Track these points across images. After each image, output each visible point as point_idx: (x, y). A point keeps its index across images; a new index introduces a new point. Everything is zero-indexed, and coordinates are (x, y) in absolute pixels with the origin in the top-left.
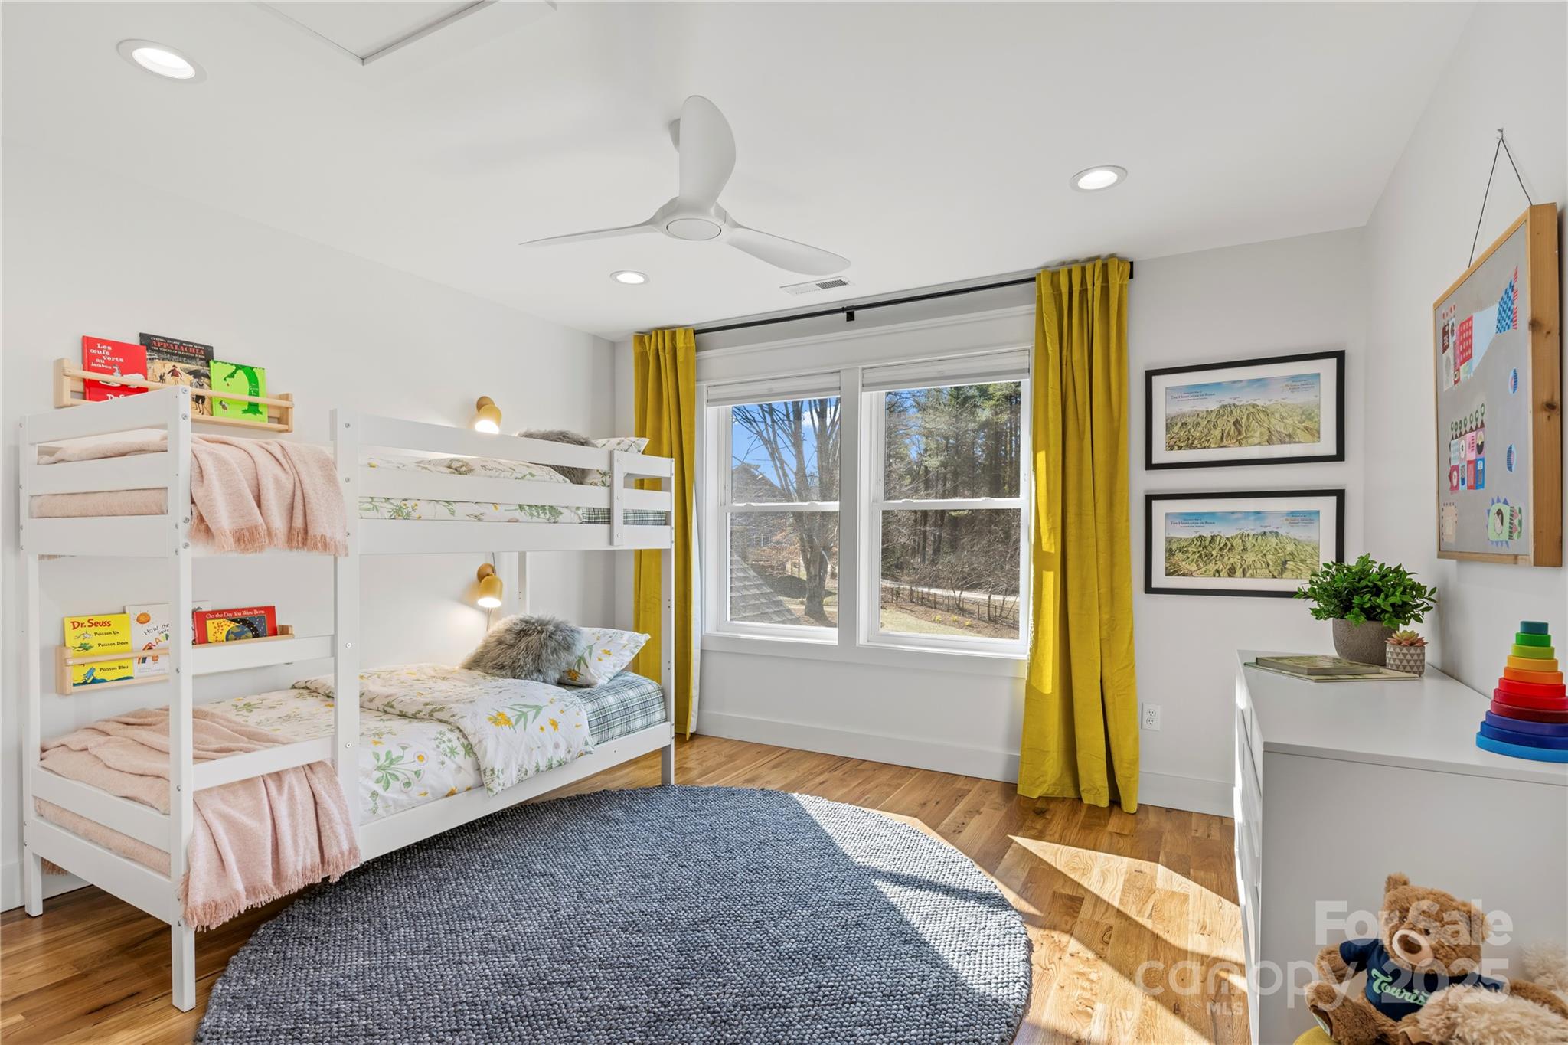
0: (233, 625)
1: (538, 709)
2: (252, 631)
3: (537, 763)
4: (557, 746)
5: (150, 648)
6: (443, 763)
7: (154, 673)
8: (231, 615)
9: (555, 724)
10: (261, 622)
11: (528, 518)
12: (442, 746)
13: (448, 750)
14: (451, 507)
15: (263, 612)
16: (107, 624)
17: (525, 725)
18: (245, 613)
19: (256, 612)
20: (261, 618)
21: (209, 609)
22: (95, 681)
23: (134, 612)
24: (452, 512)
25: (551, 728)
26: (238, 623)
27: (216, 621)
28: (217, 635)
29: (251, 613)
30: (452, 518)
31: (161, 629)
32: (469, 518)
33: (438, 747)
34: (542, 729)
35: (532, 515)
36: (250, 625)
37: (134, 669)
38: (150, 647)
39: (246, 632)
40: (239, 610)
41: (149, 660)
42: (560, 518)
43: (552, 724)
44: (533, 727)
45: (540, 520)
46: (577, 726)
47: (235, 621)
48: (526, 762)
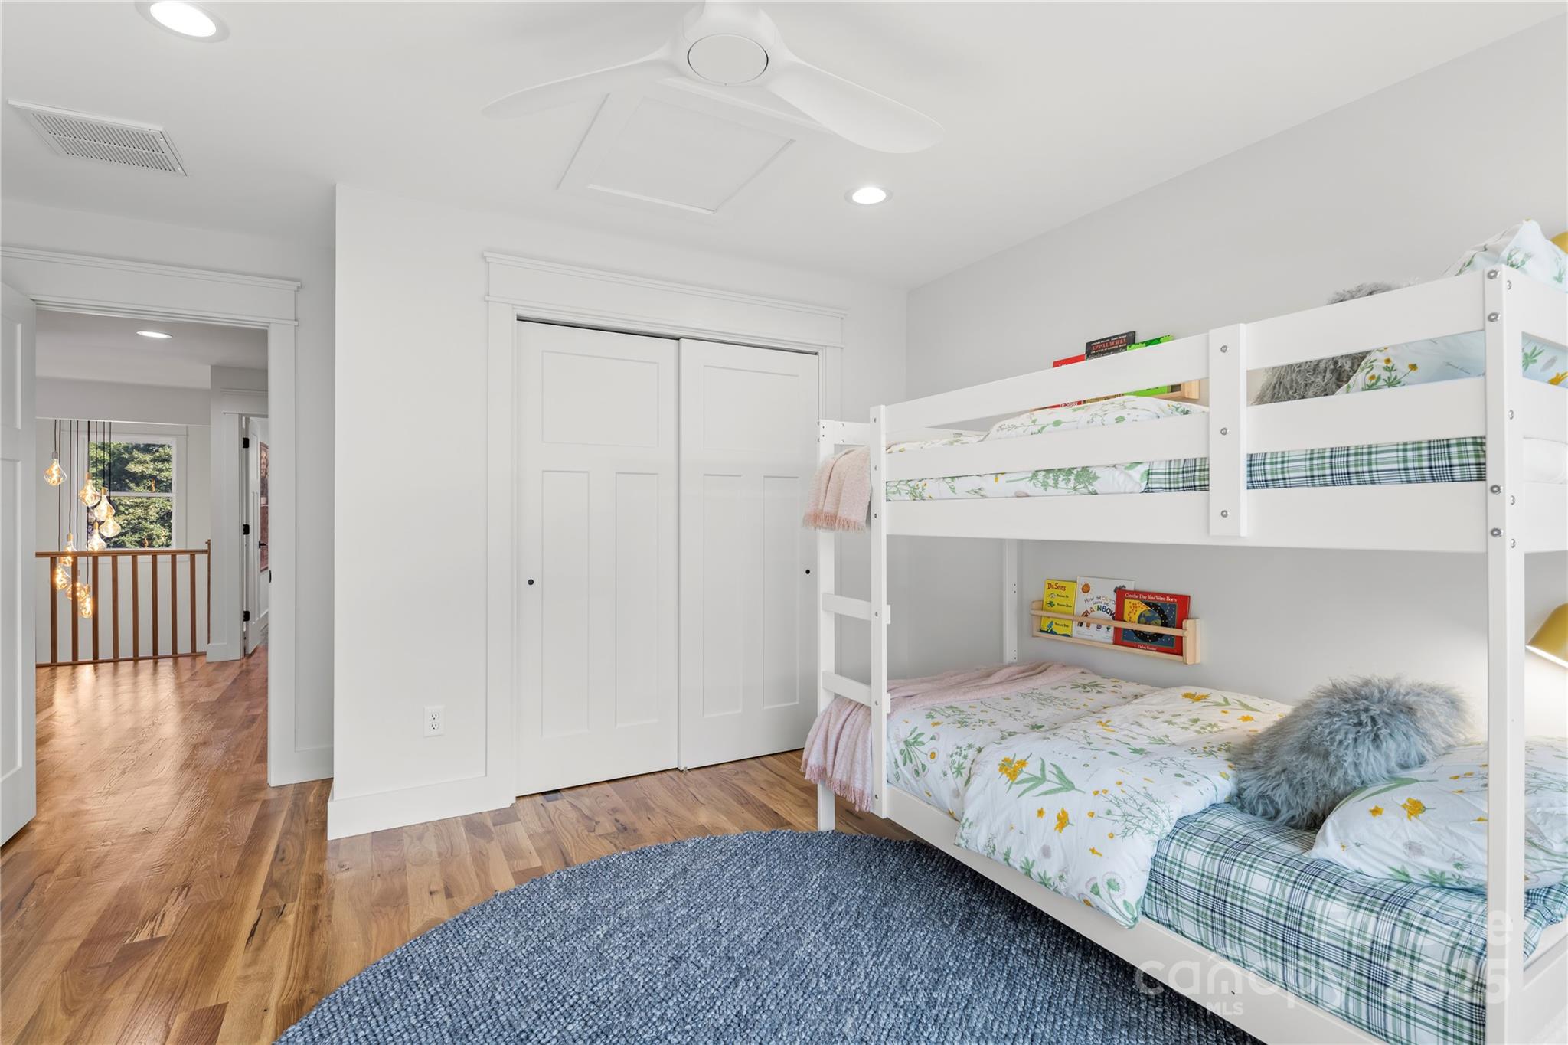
0: (1146, 608)
1: (1067, 785)
2: (1162, 618)
3: (1009, 851)
4: (1046, 852)
5: (1086, 616)
6: (945, 775)
7: (1086, 637)
8: (1145, 597)
9: (1063, 821)
10: (1171, 611)
11: (1040, 490)
12: (956, 758)
13: (956, 765)
14: (952, 483)
15: (1175, 600)
16: (1063, 588)
17: (1024, 792)
18: (1158, 598)
19: (1168, 599)
20: (1172, 605)
21: (1132, 589)
22: (1052, 632)
23: (1081, 582)
24: (953, 489)
25: (1055, 822)
26: (1151, 607)
27: (1133, 601)
28: (1132, 615)
29: (1163, 599)
30: (953, 495)
31: (1095, 600)
32: (970, 496)
33: (952, 756)
34: (1040, 812)
35: (1045, 485)
36: (1161, 612)
37: (1075, 630)
38: (1086, 614)
39: (1156, 618)
40: (1154, 594)
41: (1084, 625)
42: (1096, 486)
43: (1059, 818)
44: (1032, 801)
45: (1059, 492)
46: (1093, 851)
47: (1148, 604)
48: (999, 838)
